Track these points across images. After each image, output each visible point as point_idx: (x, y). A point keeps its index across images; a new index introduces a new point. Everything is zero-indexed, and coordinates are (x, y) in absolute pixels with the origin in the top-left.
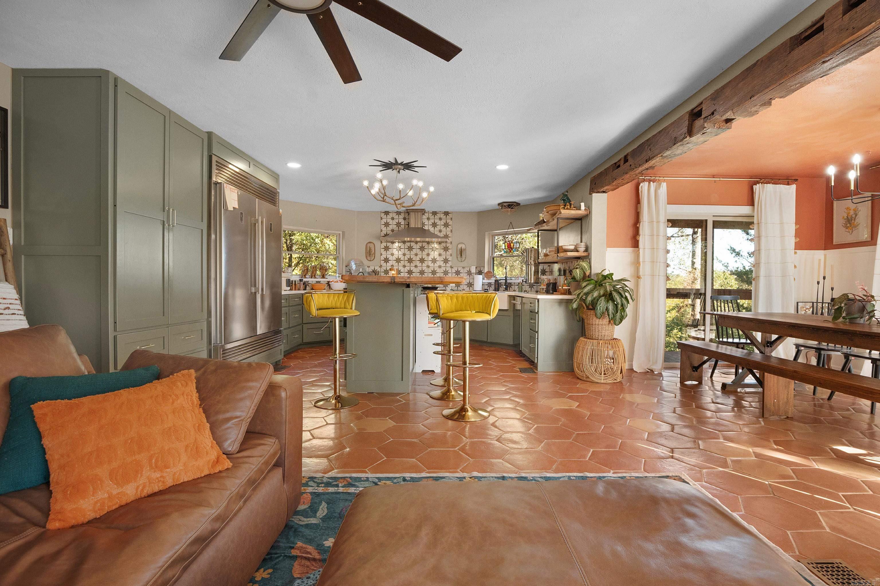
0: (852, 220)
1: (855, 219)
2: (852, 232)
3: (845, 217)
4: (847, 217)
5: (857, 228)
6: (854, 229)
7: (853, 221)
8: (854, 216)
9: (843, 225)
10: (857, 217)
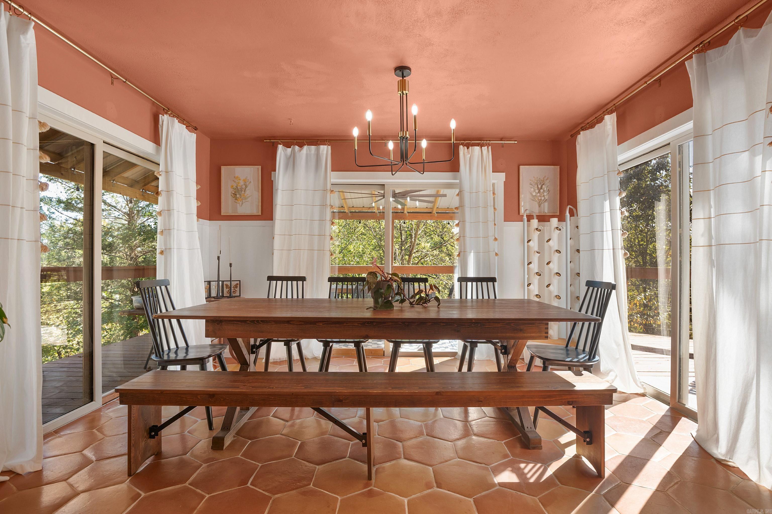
0: (241, 191)
1: (245, 190)
2: (242, 203)
3: (234, 187)
4: (237, 187)
5: (247, 200)
6: (244, 201)
7: (243, 192)
8: (244, 187)
9: (232, 194)
10: (247, 189)
